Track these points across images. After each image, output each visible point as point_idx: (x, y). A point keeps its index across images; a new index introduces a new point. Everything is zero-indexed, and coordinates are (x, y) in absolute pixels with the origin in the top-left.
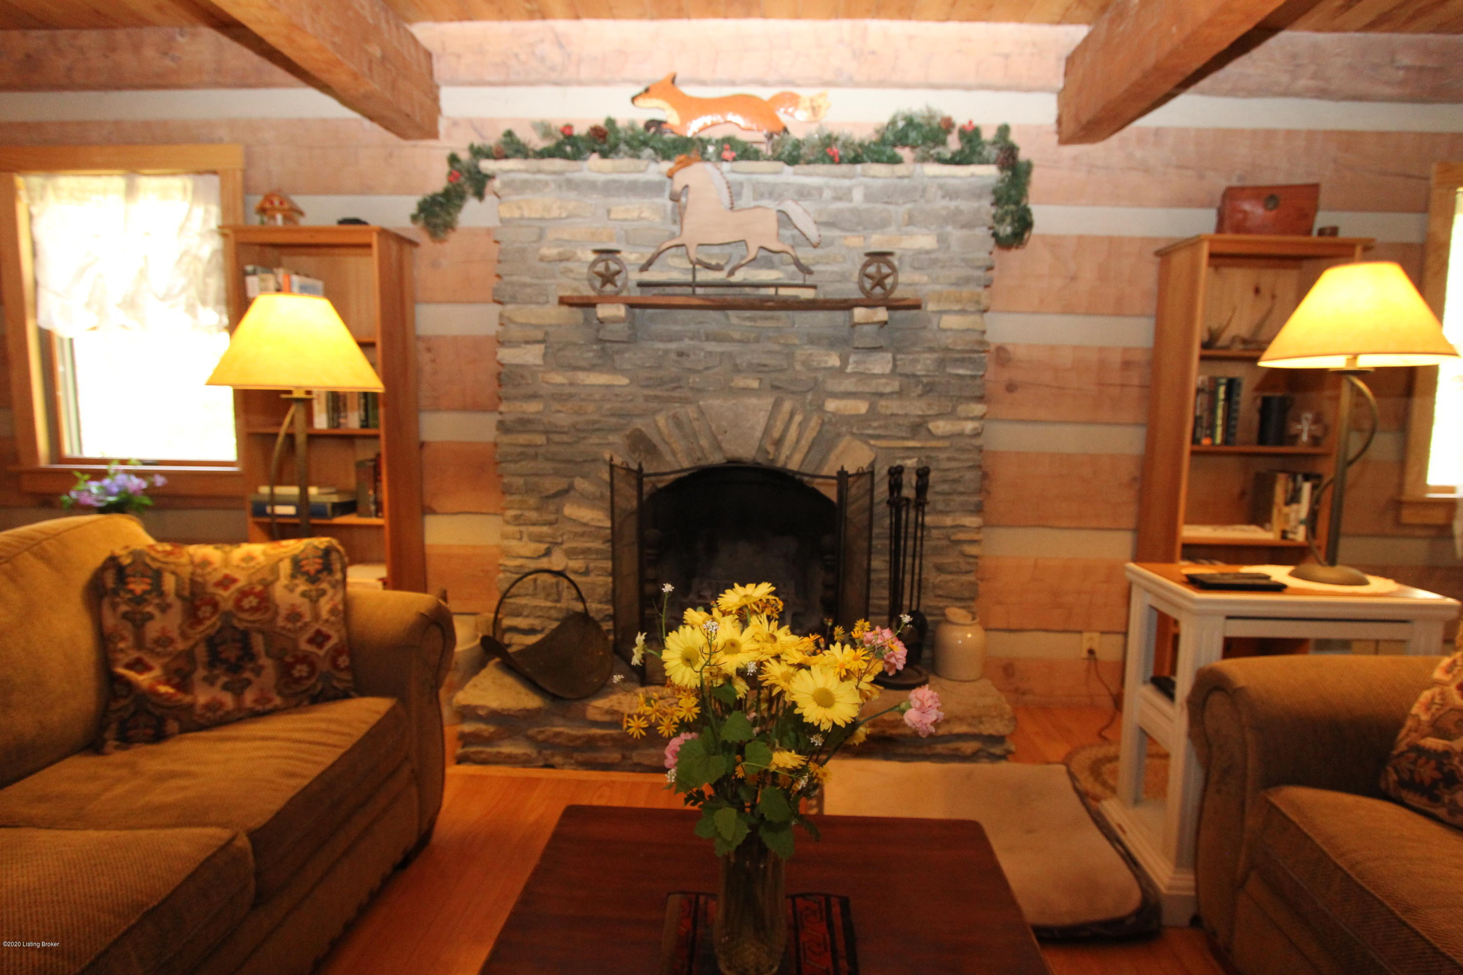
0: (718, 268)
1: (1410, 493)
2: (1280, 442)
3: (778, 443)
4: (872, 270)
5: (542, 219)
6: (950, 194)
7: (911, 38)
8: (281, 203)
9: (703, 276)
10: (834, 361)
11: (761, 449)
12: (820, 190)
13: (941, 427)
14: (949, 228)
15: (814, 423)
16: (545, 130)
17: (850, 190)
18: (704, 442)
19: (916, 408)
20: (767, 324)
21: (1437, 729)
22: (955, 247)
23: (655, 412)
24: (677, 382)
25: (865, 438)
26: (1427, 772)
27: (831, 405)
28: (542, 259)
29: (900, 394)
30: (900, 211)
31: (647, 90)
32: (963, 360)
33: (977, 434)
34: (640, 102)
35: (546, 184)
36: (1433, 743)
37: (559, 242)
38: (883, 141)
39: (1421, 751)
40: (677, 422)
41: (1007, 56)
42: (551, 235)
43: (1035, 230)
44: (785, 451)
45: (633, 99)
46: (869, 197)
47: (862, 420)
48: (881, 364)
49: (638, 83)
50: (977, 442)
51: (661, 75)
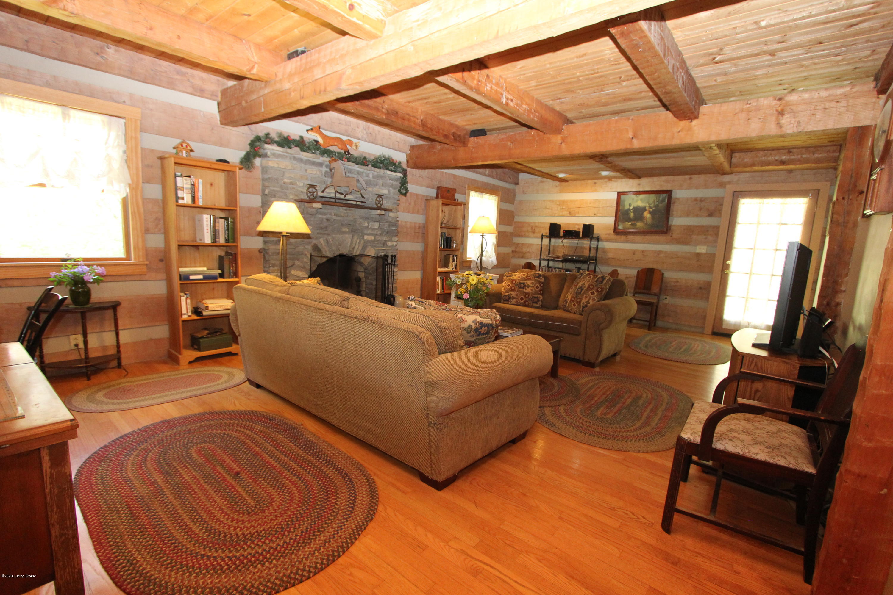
0: (342, 194)
1: (464, 259)
2: (450, 248)
3: (353, 248)
4: (378, 199)
5: (285, 169)
6: (391, 179)
7: (379, 131)
8: (187, 147)
9: (338, 195)
10: (366, 224)
11: (349, 251)
12: (362, 173)
13: (389, 244)
14: (391, 189)
15: (362, 242)
16: (280, 135)
17: (369, 174)
18: (334, 248)
19: (385, 238)
20: (350, 212)
21: (506, 292)
22: (392, 194)
23: (320, 238)
24: (326, 228)
25: (373, 247)
26: (507, 298)
27: (366, 237)
28: (284, 183)
29: (381, 234)
30: (380, 182)
31: (312, 129)
32: (394, 225)
33: (396, 245)
34: (310, 132)
35: (287, 157)
36: (506, 294)
37: (290, 178)
38: (377, 162)
39: (505, 296)
40: (327, 242)
41: (399, 142)
42: (287, 175)
43: (410, 191)
44: (355, 251)
45: (307, 131)
46: (373, 177)
47: (372, 242)
48: (376, 225)
49: (310, 126)
50: (396, 248)
51: (316, 125)
